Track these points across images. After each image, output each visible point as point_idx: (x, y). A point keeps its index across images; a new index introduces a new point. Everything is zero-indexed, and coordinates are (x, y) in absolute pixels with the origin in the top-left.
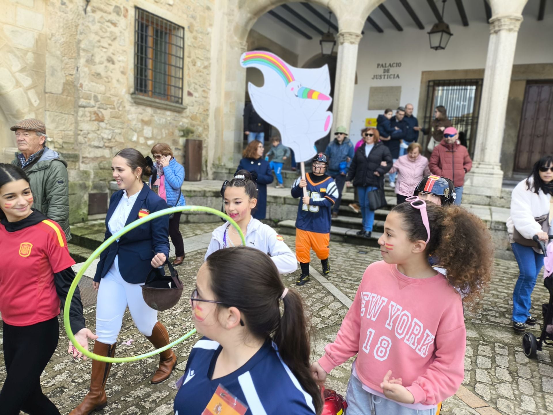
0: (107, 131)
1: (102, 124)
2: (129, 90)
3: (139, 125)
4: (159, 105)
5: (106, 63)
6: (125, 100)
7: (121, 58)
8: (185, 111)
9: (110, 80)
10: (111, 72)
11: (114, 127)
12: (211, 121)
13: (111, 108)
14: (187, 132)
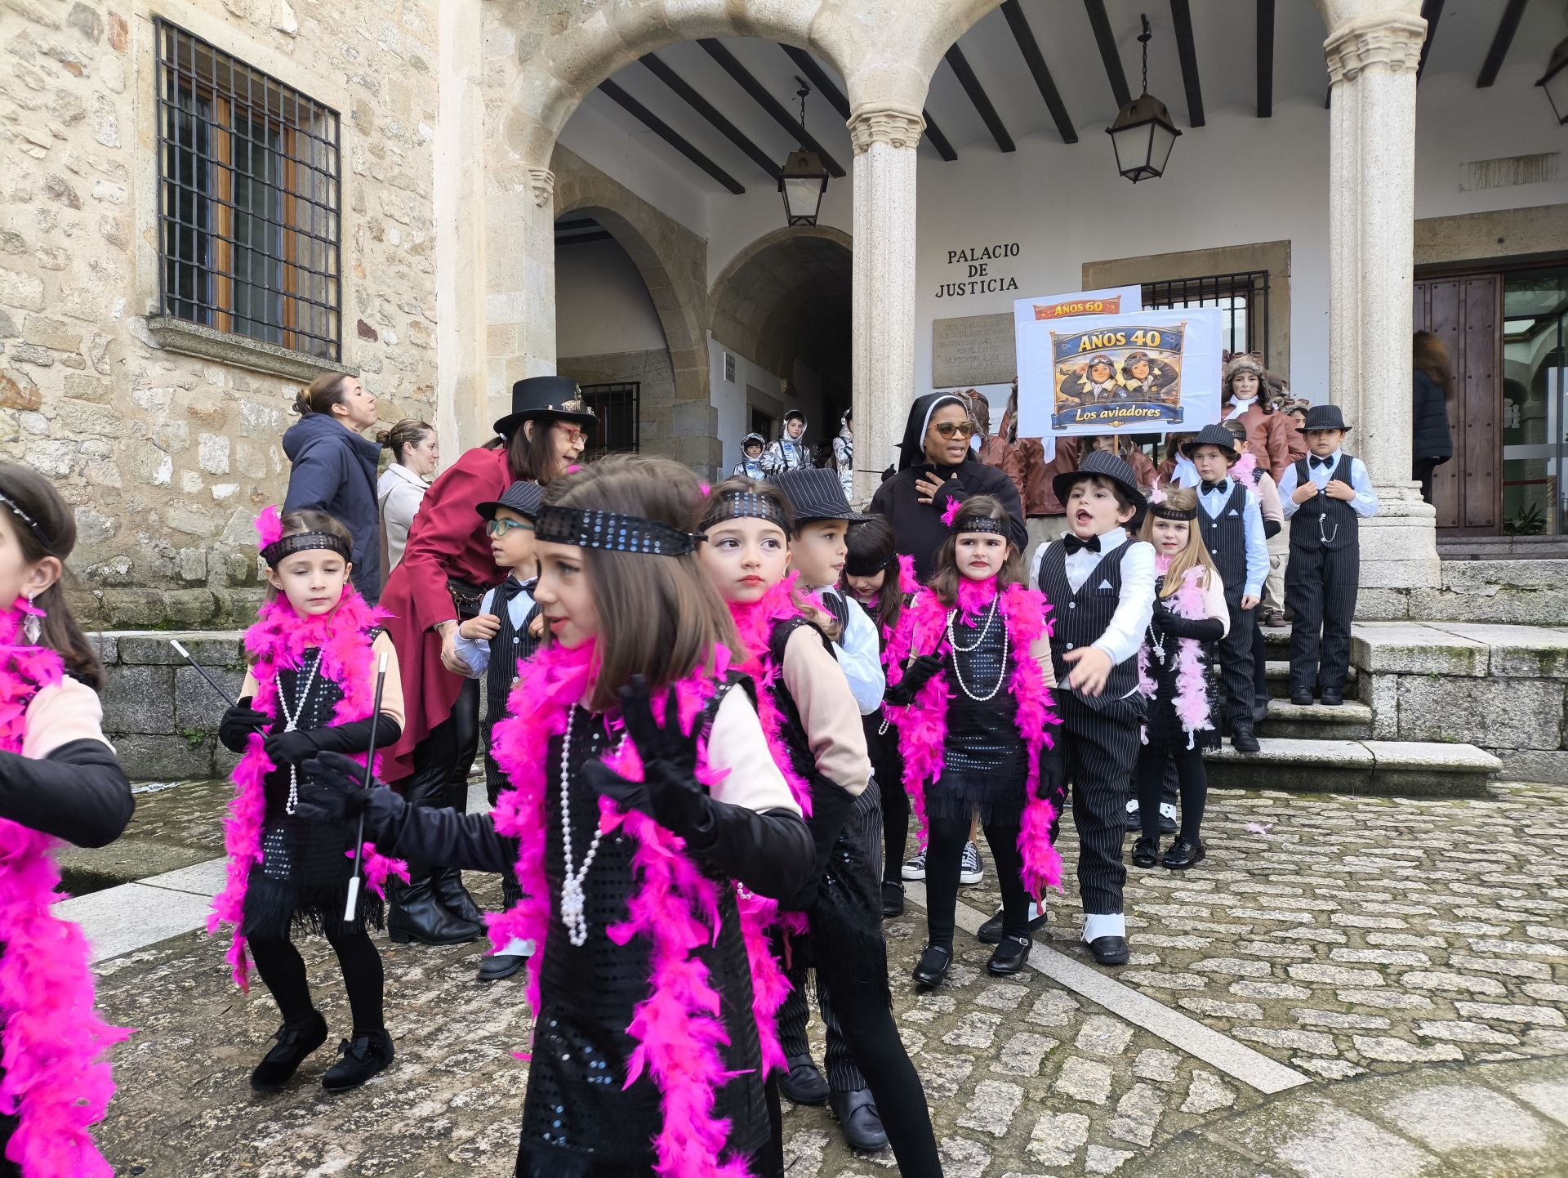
0: (52, 447)
1: (33, 421)
2: (140, 303)
3: (181, 428)
4: (253, 359)
5: (42, 200)
6: (125, 338)
7: (106, 189)
9: (61, 261)
10: (68, 235)
11: (81, 432)
13: (64, 363)
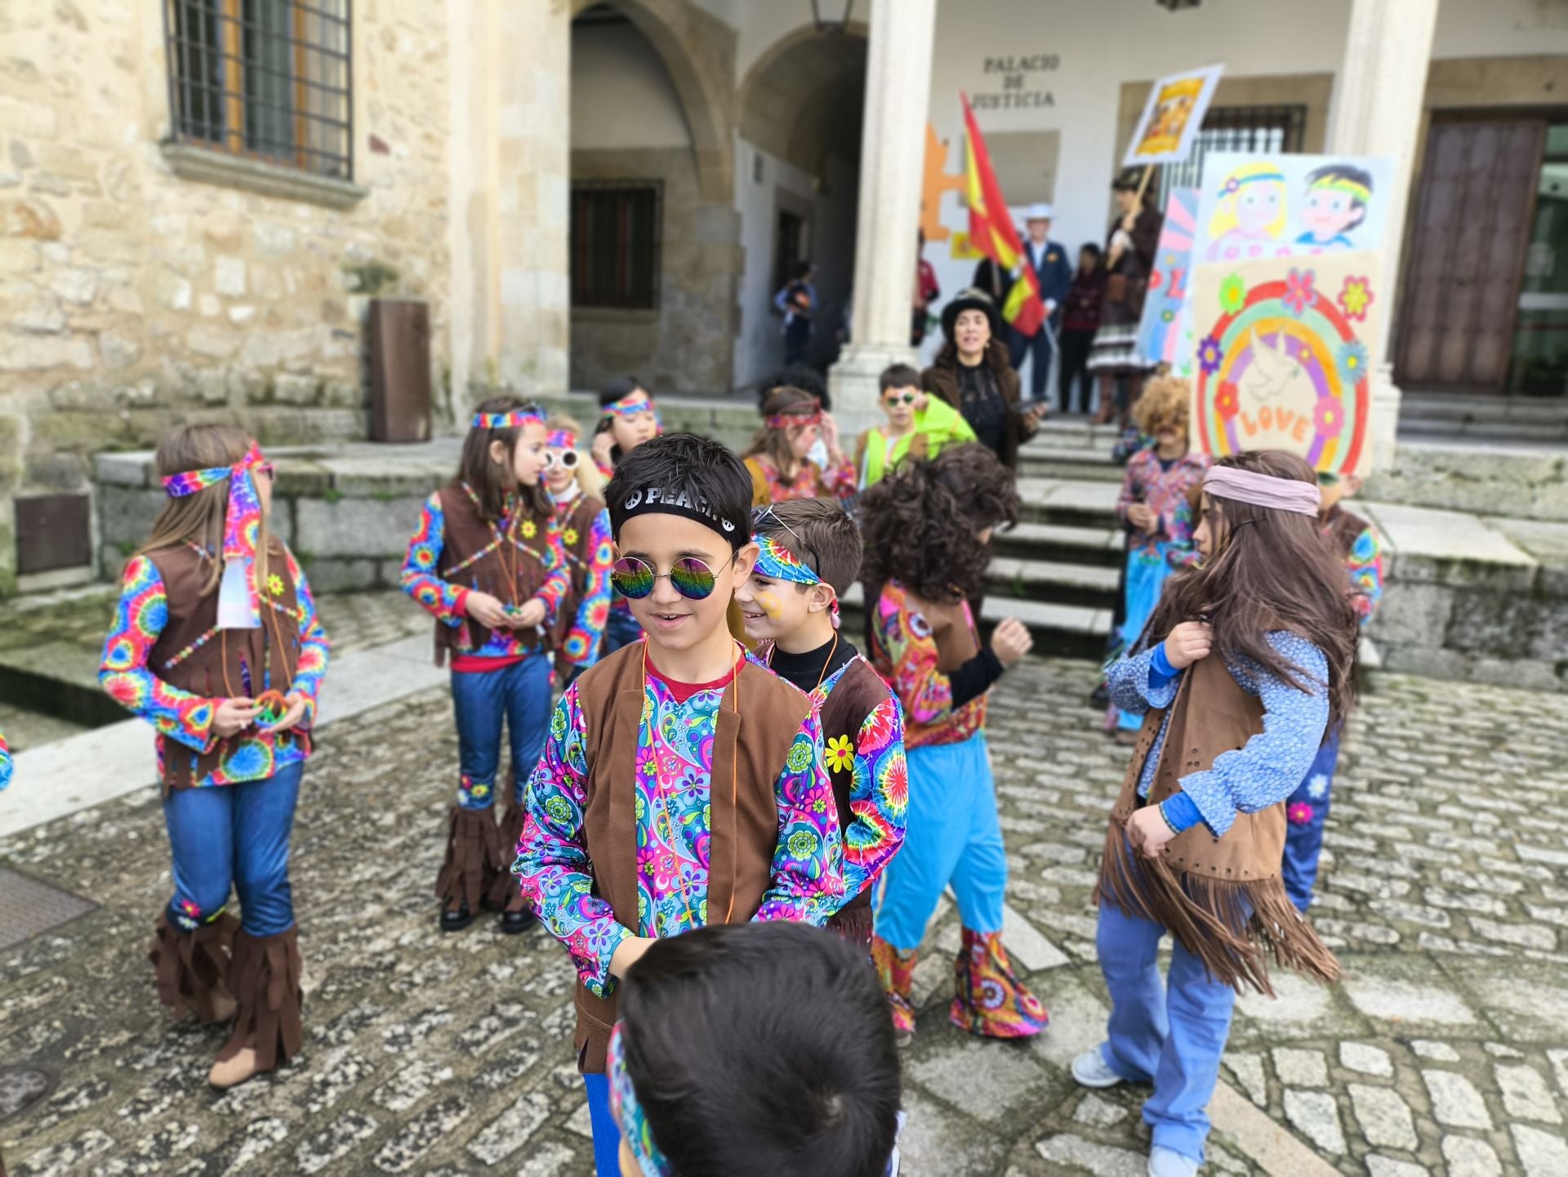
0: (75, 275)
1: (53, 250)
2: (151, 127)
3: (198, 252)
4: (265, 182)
5: (52, 26)
7: (114, 11)
8: (363, 203)
9: (73, 87)
10: (77, 59)
11: (101, 260)
12: (456, 238)
13: (83, 192)
14: (372, 277)
